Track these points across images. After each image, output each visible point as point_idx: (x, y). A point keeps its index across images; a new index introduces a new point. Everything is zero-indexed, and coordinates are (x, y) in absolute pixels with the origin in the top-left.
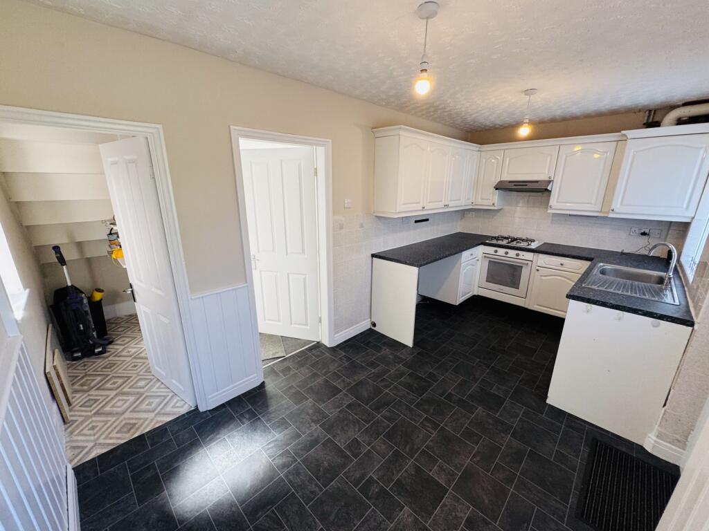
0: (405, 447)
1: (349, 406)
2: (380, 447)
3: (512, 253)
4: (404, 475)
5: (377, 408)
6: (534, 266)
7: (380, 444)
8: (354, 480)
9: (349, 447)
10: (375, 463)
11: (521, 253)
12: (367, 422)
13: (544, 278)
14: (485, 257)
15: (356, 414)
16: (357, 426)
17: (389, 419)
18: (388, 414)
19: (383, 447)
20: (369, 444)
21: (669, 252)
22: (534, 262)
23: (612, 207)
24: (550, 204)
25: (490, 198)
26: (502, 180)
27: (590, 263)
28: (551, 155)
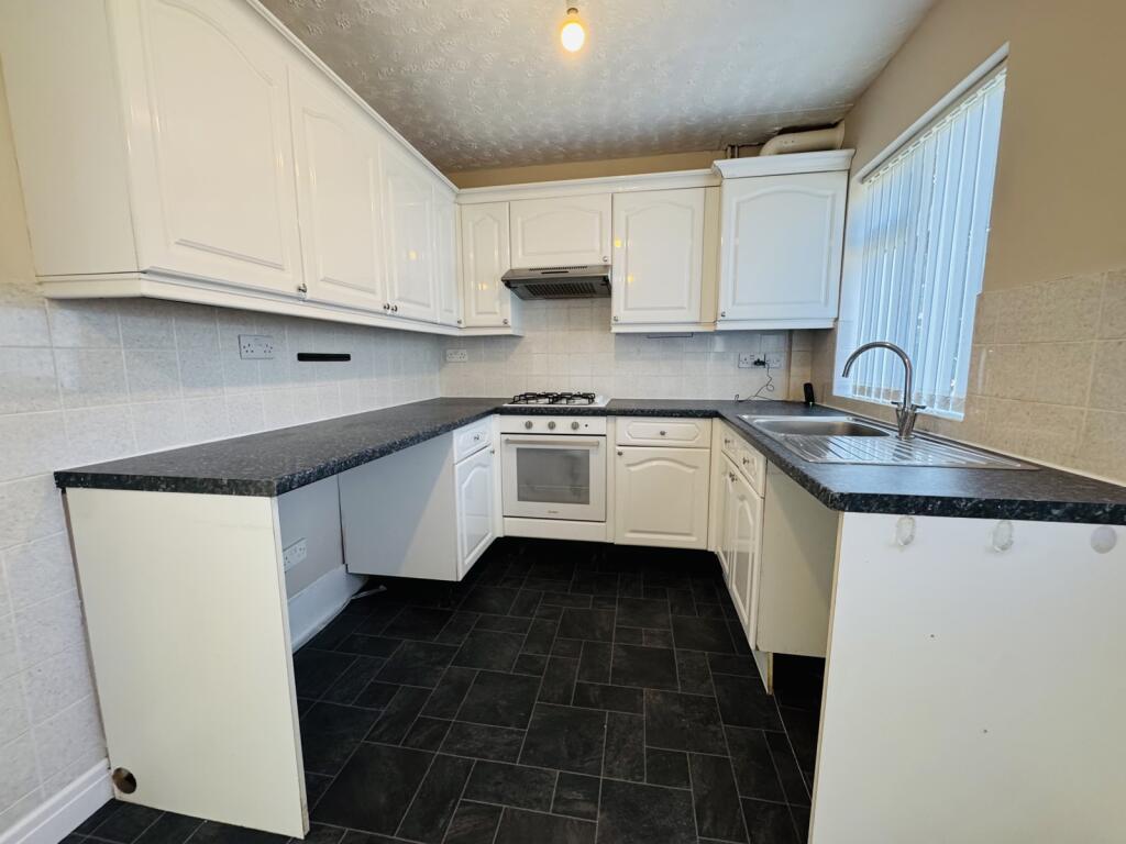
3: (563, 424)
6: (610, 447)
11: (581, 421)
13: (633, 469)
14: (508, 441)
21: (808, 388)
22: (610, 437)
23: (721, 310)
24: (614, 313)
25: (498, 311)
26: (514, 267)
27: (716, 421)
28: (601, 213)
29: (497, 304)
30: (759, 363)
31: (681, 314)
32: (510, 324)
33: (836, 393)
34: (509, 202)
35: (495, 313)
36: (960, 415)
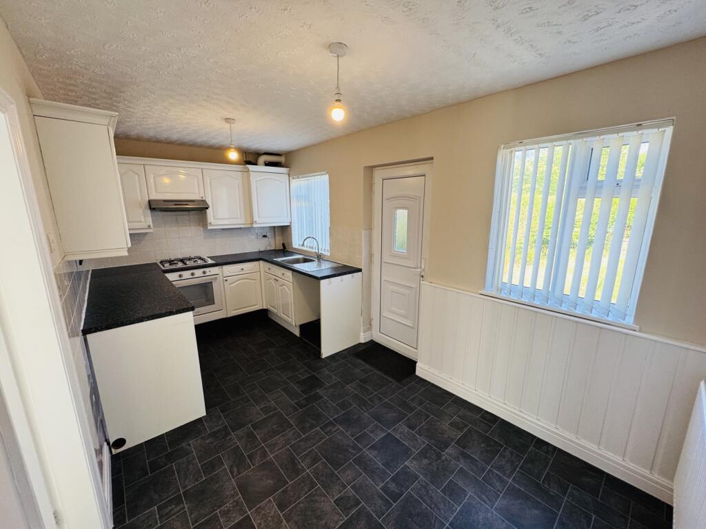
0: (352, 453)
1: (281, 506)
2: (348, 475)
3: (198, 272)
4: (378, 459)
5: (296, 471)
6: (221, 278)
7: (346, 475)
8: (385, 506)
9: (346, 510)
10: (367, 482)
11: (207, 270)
12: (313, 485)
13: (232, 286)
15: (299, 497)
16: (317, 498)
17: (315, 461)
18: (308, 461)
19: (349, 472)
20: (344, 487)
21: (283, 245)
22: (221, 274)
23: (255, 220)
24: (209, 221)
25: (143, 220)
26: (152, 198)
27: (261, 262)
28: (197, 177)
29: (142, 217)
30: (264, 236)
31: (239, 221)
32: (152, 227)
33: (294, 246)
34: (144, 165)
35: (141, 222)
36: (329, 254)
